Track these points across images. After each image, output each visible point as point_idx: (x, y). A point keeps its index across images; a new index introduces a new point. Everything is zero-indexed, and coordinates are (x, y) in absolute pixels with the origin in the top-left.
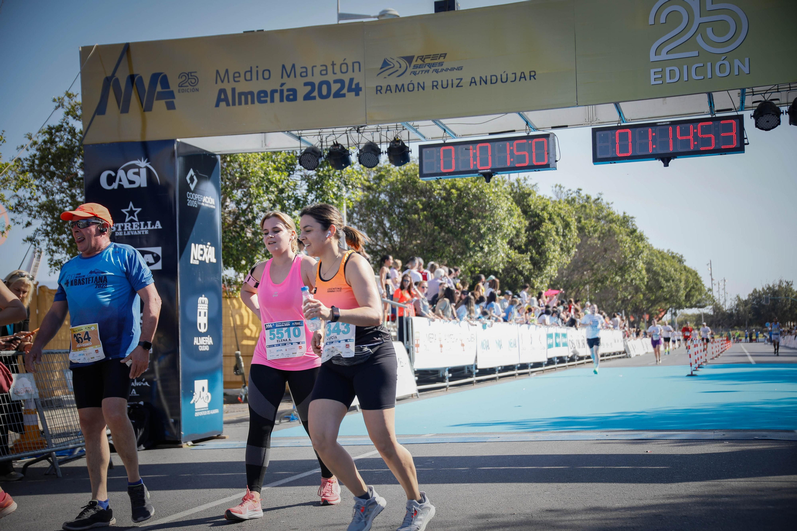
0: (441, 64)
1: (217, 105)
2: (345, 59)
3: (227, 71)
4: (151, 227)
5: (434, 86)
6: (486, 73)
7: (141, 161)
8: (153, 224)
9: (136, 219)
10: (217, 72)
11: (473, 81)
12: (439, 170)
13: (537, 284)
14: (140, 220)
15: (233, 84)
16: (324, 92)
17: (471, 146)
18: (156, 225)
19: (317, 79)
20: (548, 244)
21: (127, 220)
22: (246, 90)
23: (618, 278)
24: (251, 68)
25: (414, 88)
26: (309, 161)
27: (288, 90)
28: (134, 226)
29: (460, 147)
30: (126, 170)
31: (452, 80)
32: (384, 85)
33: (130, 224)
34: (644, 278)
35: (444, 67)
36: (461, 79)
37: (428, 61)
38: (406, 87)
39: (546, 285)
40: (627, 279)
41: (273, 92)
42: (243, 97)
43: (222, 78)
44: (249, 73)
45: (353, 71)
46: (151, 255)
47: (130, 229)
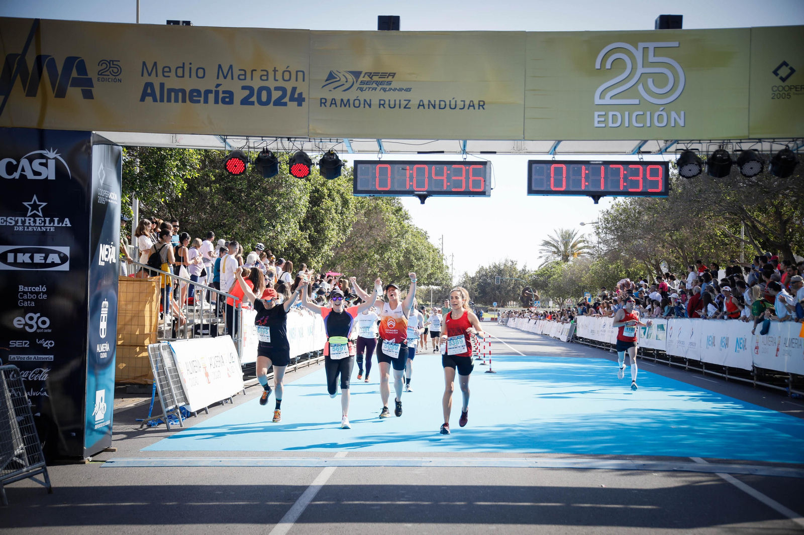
0: (389, 83)
1: (142, 99)
2: (288, 67)
3: (155, 64)
4: (58, 224)
5: (381, 105)
6: (435, 98)
7: (50, 151)
8: (61, 221)
9: (41, 214)
10: (144, 64)
11: (421, 104)
12: (374, 188)
13: (314, 264)
14: (44, 217)
15: (161, 79)
16: (264, 97)
17: (408, 167)
18: (65, 223)
19: (256, 84)
20: (327, 222)
21: (29, 214)
22: (177, 87)
23: (376, 256)
24: (184, 64)
25: (360, 104)
26: (235, 166)
27: (224, 92)
28: (38, 222)
29: (397, 166)
30: (31, 160)
31: (400, 100)
32: (329, 97)
33: (32, 219)
34: (400, 256)
35: (393, 86)
36: (409, 101)
37: (375, 78)
38: (351, 102)
39: (321, 264)
40: (385, 257)
41: (208, 92)
42: (173, 94)
43: (150, 71)
44: (182, 69)
45: (297, 80)
46: (56, 255)
47: (32, 224)
